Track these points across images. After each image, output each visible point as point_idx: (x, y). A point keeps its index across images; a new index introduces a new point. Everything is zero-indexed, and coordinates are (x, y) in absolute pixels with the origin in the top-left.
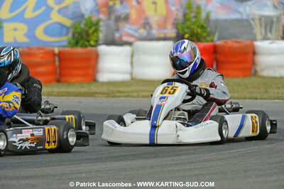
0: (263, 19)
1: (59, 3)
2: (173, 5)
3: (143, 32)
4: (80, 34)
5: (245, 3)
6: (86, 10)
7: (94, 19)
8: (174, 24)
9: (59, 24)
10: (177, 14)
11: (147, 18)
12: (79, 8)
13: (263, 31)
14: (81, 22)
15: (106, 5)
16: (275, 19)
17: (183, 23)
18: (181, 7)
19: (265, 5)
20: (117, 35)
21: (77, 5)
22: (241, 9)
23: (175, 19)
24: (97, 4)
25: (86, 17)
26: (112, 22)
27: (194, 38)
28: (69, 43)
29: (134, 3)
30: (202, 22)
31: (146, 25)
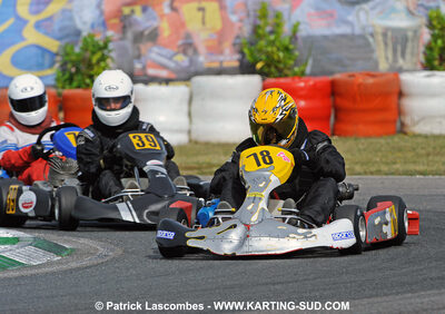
0: (389, 34)
1: (37, 12)
2: (234, 13)
3: (182, 60)
4: (75, 64)
5: (357, 7)
6: (85, 23)
7: (99, 38)
8: (234, 45)
9: (38, 47)
10: (240, 28)
11: (188, 36)
12: (71, 19)
13: (390, 55)
14: (75, 43)
15: (118, 14)
16: (410, 34)
17: (252, 44)
18: (248, 15)
19: (394, 10)
20: (138, 66)
21: (67, 14)
22: (350, 18)
23: (238, 37)
24: (102, 13)
25: (85, 34)
26: (128, 43)
27: (273, 70)
28: (57, 80)
29: (167, 10)
30: (286, 41)
31: (188, 47)
